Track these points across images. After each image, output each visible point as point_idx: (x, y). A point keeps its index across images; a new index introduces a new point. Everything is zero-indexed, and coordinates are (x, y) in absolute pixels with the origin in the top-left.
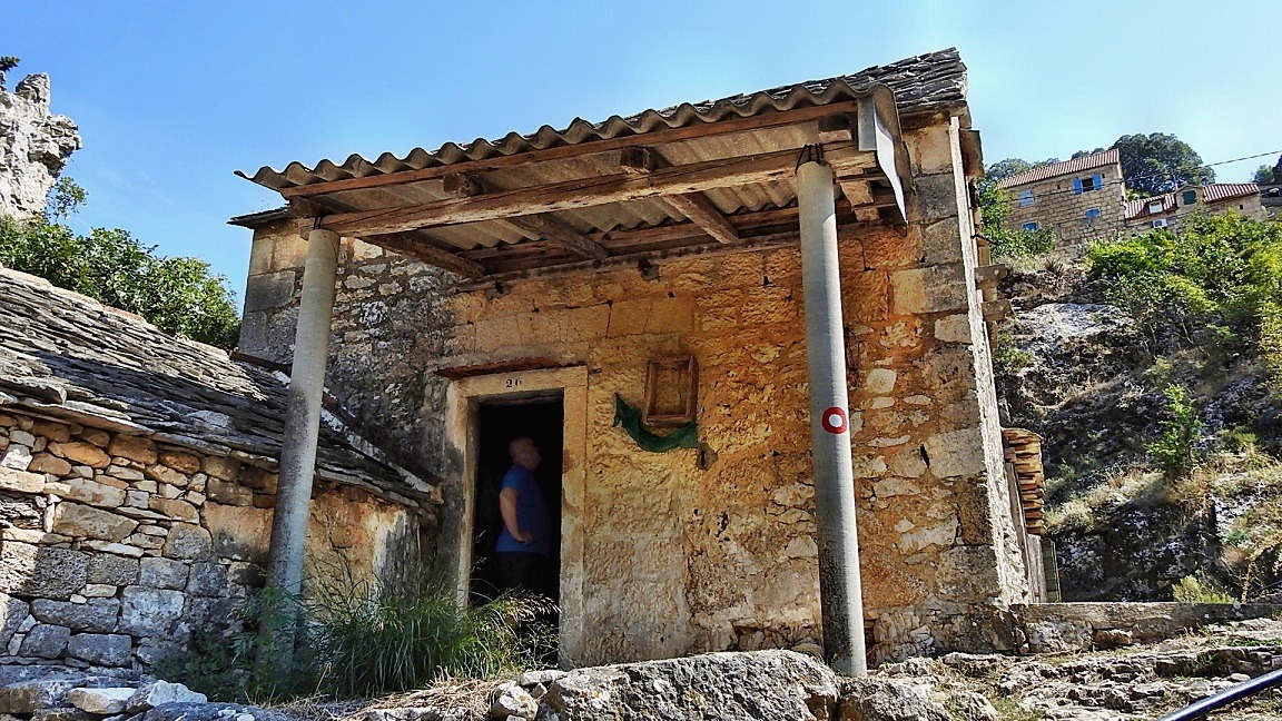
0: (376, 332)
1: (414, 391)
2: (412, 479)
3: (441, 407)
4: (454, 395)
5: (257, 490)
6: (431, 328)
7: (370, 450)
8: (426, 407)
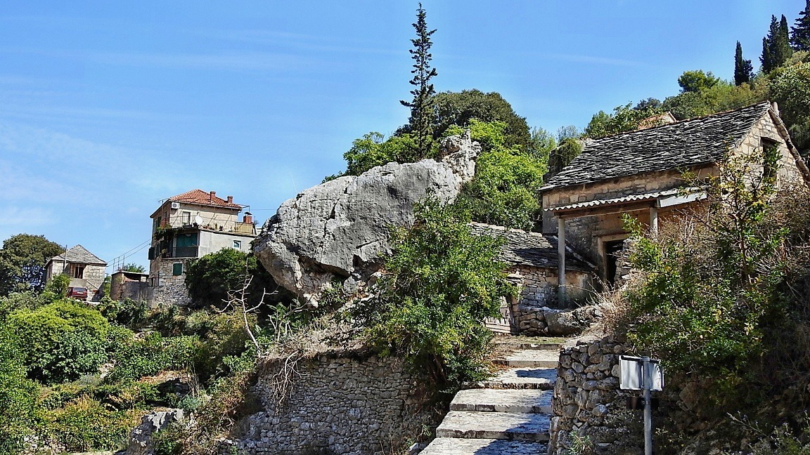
0: (578, 223)
1: (589, 241)
2: (590, 264)
3: (596, 244)
4: (599, 241)
5: (554, 273)
6: (592, 223)
7: (579, 257)
8: (593, 245)
